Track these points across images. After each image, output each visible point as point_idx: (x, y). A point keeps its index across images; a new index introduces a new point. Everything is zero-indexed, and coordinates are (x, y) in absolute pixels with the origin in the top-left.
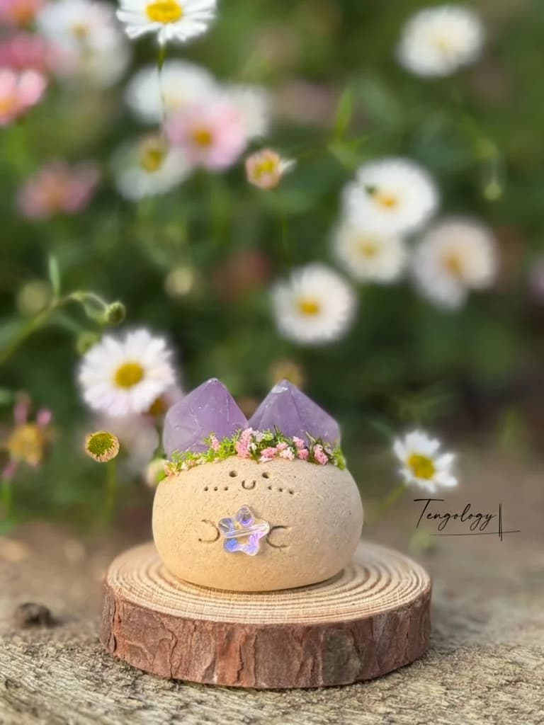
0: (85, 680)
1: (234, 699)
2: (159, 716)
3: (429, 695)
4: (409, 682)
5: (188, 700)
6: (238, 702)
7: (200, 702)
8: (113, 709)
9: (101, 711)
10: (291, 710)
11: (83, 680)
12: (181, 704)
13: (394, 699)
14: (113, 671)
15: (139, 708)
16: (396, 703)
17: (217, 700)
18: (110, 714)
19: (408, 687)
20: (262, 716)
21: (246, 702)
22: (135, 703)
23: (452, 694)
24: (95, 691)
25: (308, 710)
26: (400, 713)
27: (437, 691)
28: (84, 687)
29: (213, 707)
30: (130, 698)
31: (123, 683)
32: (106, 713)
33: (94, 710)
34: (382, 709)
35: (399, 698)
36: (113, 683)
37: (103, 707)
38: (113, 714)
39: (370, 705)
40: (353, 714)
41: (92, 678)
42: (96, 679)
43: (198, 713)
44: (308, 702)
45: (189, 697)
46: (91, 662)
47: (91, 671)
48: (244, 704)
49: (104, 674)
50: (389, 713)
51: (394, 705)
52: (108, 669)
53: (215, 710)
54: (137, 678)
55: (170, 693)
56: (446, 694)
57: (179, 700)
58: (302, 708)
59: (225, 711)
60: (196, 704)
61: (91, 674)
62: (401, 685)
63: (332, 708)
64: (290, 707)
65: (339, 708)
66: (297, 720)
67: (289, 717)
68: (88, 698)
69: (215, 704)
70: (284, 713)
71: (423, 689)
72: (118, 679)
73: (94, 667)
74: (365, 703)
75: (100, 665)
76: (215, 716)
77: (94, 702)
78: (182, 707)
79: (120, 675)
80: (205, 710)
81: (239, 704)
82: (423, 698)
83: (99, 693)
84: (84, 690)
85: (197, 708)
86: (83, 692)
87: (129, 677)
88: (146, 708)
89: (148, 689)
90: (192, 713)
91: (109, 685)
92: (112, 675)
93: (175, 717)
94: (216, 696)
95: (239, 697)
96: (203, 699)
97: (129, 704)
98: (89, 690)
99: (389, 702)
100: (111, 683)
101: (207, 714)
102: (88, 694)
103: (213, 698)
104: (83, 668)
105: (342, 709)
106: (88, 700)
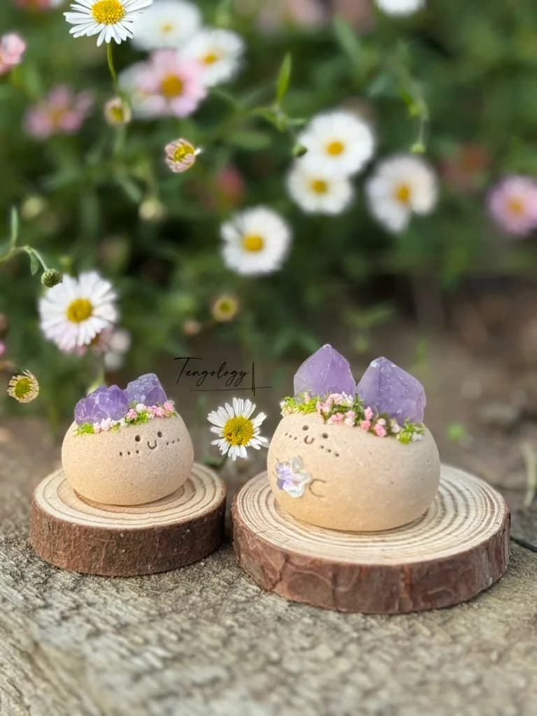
0: (9, 577)
1: (118, 603)
2: (52, 617)
3: (274, 610)
4: (264, 596)
5: (82, 601)
6: (120, 606)
7: (90, 604)
8: (20, 606)
9: (10, 607)
10: (158, 618)
11: (7, 575)
12: (73, 605)
13: (243, 613)
14: (34, 567)
15: (40, 607)
16: (244, 616)
17: (105, 603)
18: (16, 610)
19: (262, 600)
20: (131, 622)
21: (126, 607)
22: (39, 602)
23: (292, 610)
24: (13, 587)
25: (170, 619)
26: (242, 626)
27: (282, 606)
28: (5, 582)
29: (99, 610)
30: (37, 596)
31: (36, 581)
32: (14, 610)
33: (6, 606)
34: (229, 622)
35: (247, 611)
36: (30, 581)
37: (13, 603)
38: (18, 611)
39: (223, 617)
40: (205, 625)
41: (15, 575)
42: (18, 575)
43: (83, 615)
44: (173, 611)
45: (84, 597)
46: (20, 557)
47: (17, 566)
48: (124, 609)
49: (26, 570)
50: (232, 627)
51: (241, 619)
52: (30, 565)
53: (98, 613)
54: (50, 576)
55: (70, 593)
56: (287, 610)
57: (74, 601)
58: (168, 616)
59: (107, 614)
60: (85, 605)
61: (16, 569)
62: (256, 598)
63: (191, 619)
64: (156, 616)
65: (196, 619)
66: (159, 628)
67: (153, 624)
68: (5, 593)
69: (102, 607)
70: (151, 621)
71: (271, 603)
72: (35, 576)
73: (21, 562)
74: (219, 615)
75: (25, 561)
76: (96, 620)
77: (8, 598)
78: (73, 609)
79: (39, 572)
80: (90, 613)
81: (120, 609)
82: (267, 613)
83: (15, 589)
84: (5, 585)
85: (86, 610)
86: (4, 587)
87: (44, 576)
88: (47, 607)
89: (55, 588)
90: (79, 614)
91: (26, 582)
92: (32, 571)
93: (65, 618)
94: (105, 599)
95: (123, 601)
96: (93, 601)
97: (34, 602)
98: (8, 585)
99: (238, 616)
100: (28, 579)
101: (91, 617)
102: (7, 590)
103: (102, 601)
104: (13, 563)
105: (199, 620)
106: (5, 596)
